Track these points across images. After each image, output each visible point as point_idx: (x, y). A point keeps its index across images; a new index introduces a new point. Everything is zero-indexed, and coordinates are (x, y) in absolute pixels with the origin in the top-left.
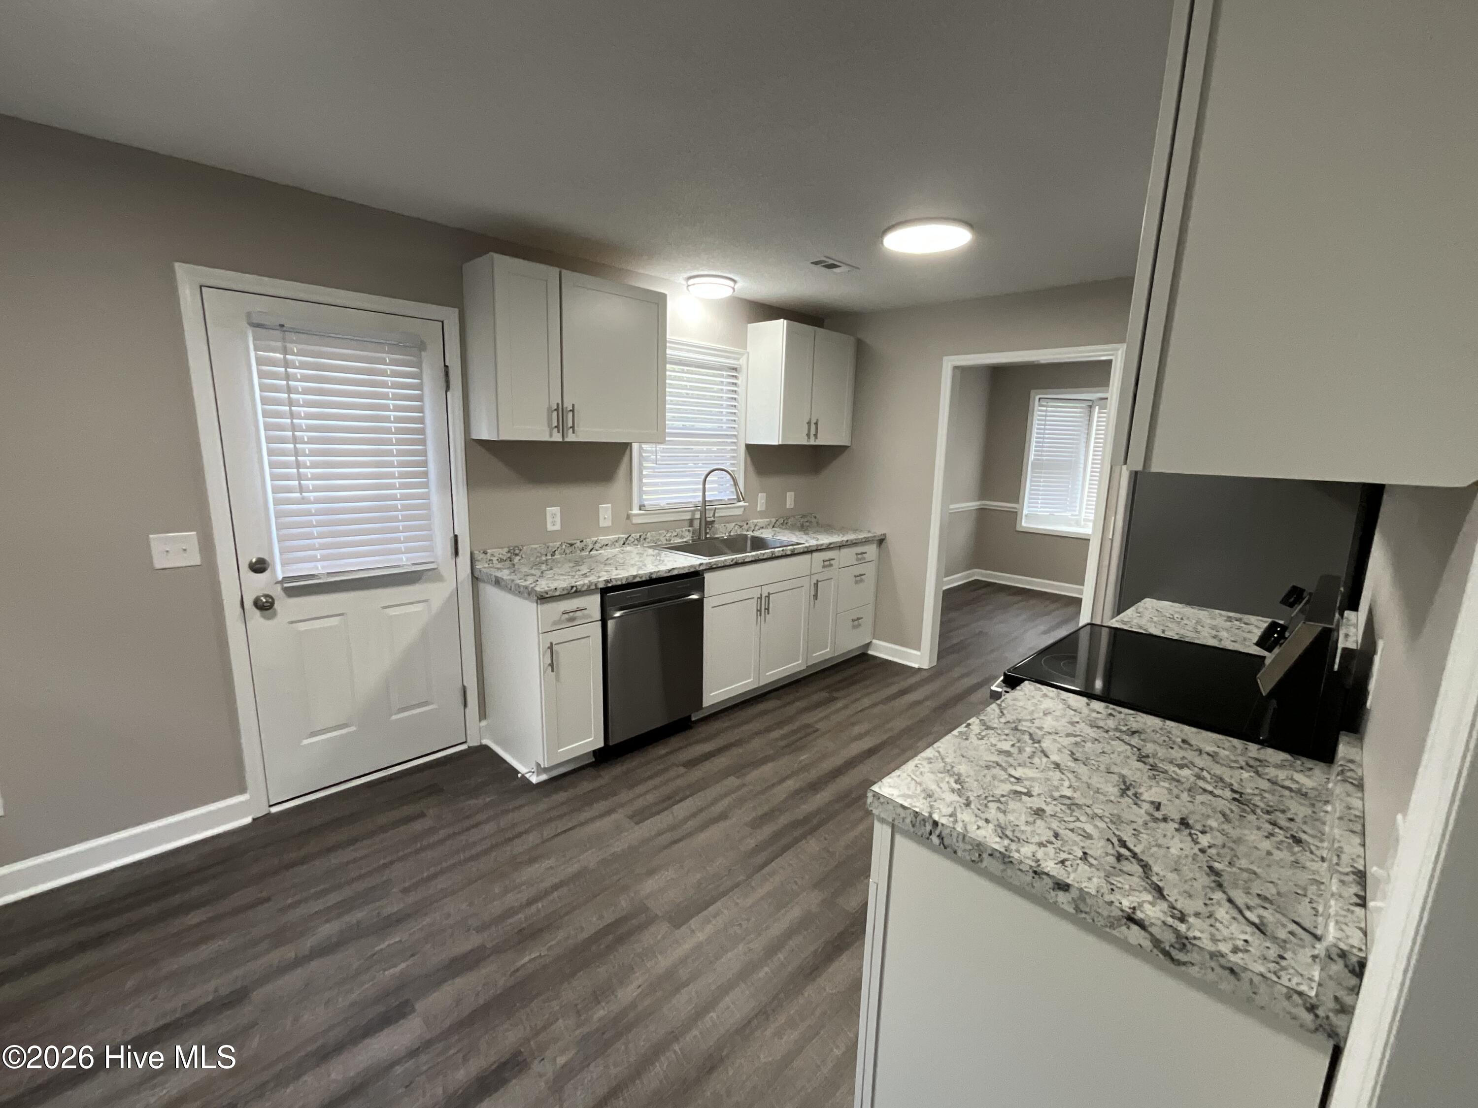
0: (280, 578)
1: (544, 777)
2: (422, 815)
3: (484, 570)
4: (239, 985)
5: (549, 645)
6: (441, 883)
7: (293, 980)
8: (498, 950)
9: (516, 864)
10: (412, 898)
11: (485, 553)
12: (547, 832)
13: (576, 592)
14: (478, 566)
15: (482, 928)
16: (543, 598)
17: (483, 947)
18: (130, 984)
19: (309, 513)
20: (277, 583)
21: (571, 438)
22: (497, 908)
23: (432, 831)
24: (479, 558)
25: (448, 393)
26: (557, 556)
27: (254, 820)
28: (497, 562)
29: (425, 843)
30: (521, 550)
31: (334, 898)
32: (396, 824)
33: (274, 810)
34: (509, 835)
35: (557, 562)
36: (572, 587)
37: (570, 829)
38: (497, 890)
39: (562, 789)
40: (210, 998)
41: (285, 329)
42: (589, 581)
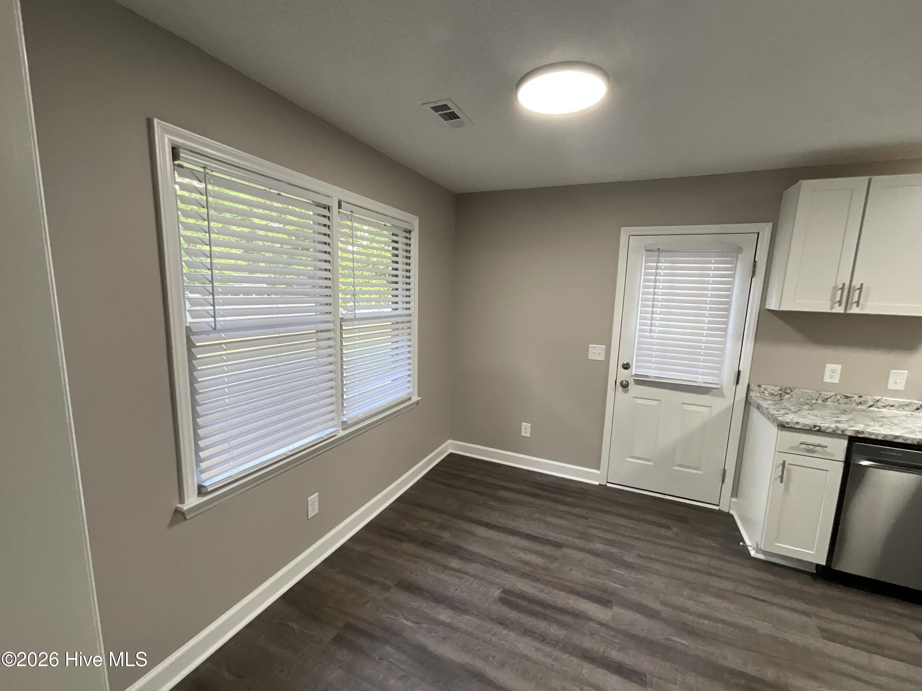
0: (633, 374)
1: (761, 556)
2: (669, 528)
3: (753, 397)
4: (561, 541)
5: (782, 462)
6: (658, 566)
7: (579, 555)
8: (665, 621)
9: (706, 589)
10: (639, 561)
11: (759, 386)
12: (742, 589)
13: (819, 431)
14: (752, 394)
15: (664, 604)
16: (783, 426)
17: (658, 612)
18: (536, 516)
19: (653, 344)
20: (632, 376)
21: (855, 310)
22: (679, 601)
23: (670, 539)
24: (754, 389)
25: (753, 279)
26: (829, 403)
27: (600, 485)
28: (768, 395)
29: (662, 542)
30: (792, 391)
31: (609, 536)
32: (652, 523)
33: (609, 485)
34: (713, 571)
35: (824, 407)
36: (815, 426)
37: (760, 600)
38: (685, 593)
39: (773, 574)
40: (552, 539)
41: (659, 250)
42: (836, 427)
